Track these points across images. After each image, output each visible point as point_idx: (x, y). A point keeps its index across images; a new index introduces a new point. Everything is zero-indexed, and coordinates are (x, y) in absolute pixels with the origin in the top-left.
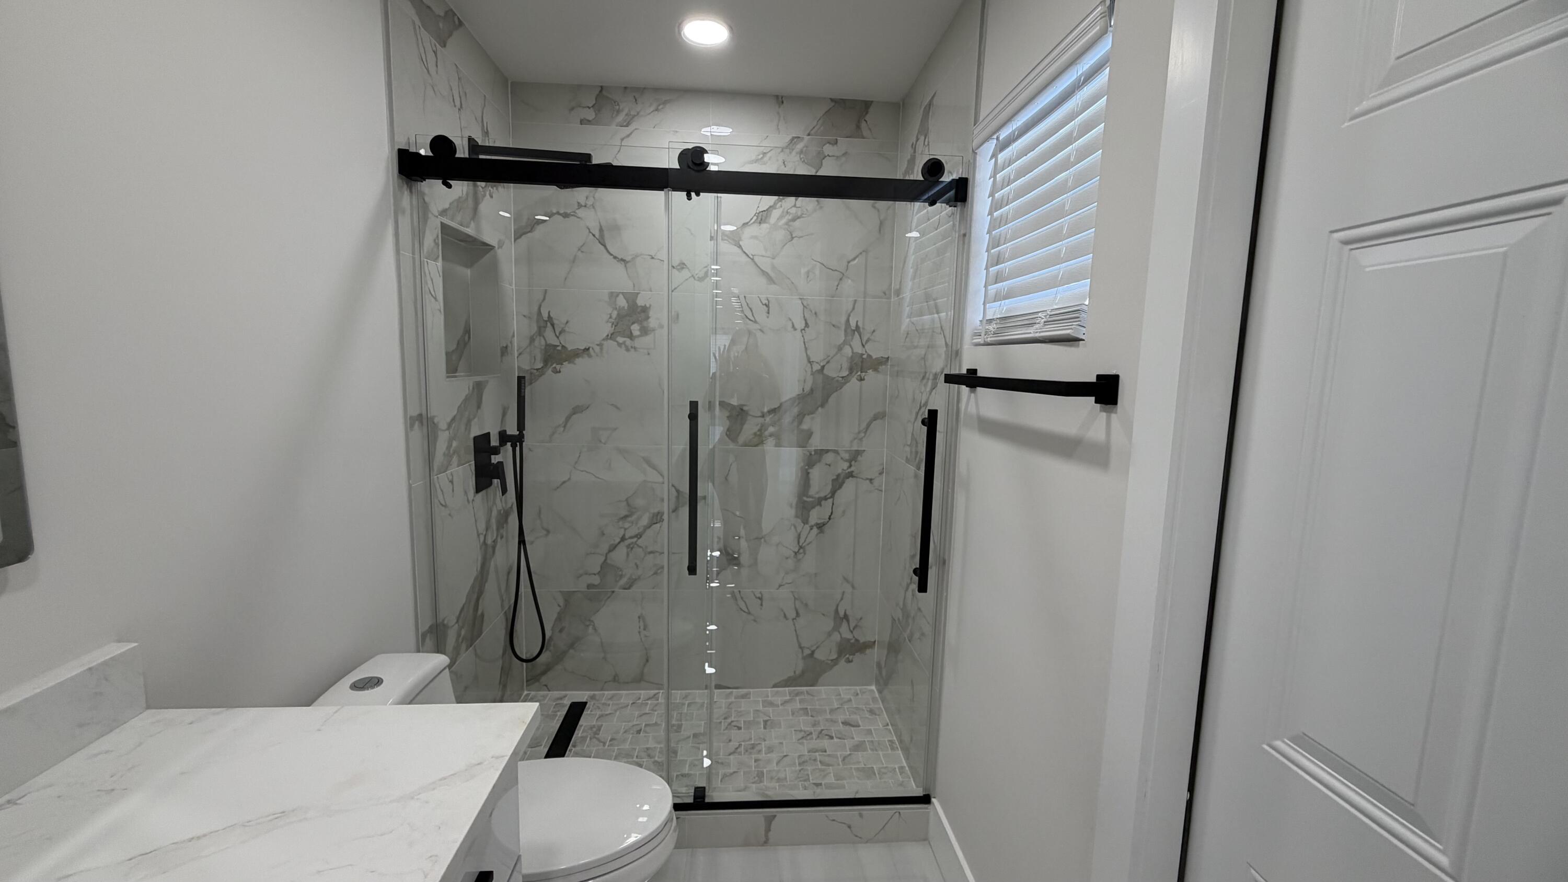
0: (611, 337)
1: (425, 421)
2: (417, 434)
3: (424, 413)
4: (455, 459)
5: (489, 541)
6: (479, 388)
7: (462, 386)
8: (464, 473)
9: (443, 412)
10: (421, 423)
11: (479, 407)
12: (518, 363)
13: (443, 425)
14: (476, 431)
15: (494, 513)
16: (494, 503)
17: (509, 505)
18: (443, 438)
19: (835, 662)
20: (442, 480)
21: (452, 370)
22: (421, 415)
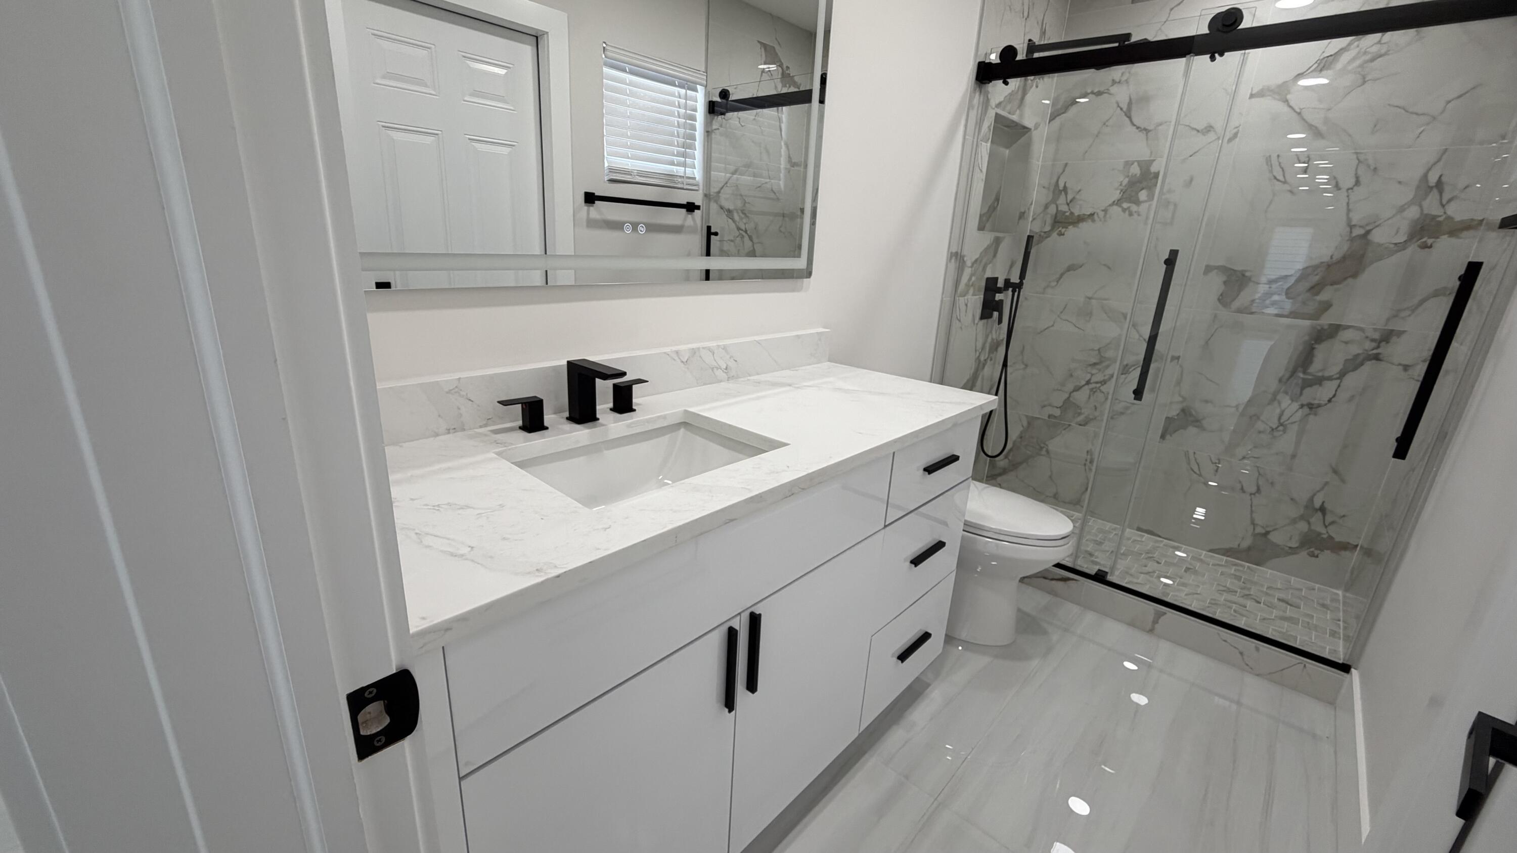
0: (1118, 203)
1: (959, 257)
2: (953, 265)
3: (959, 251)
4: (971, 291)
5: (982, 359)
6: (997, 241)
7: (987, 238)
8: (975, 301)
9: (971, 254)
10: (956, 258)
11: (995, 256)
12: (1030, 226)
13: (969, 263)
14: (989, 274)
15: (989, 340)
16: (991, 332)
17: (1001, 338)
18: (967, 272)
19: (1293, 551)
20: (961, 301)
21: (981, 228)
22: (957, 253)
